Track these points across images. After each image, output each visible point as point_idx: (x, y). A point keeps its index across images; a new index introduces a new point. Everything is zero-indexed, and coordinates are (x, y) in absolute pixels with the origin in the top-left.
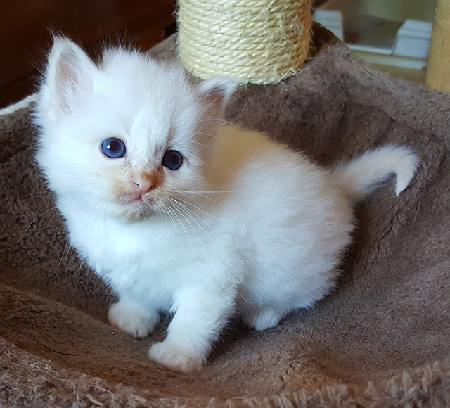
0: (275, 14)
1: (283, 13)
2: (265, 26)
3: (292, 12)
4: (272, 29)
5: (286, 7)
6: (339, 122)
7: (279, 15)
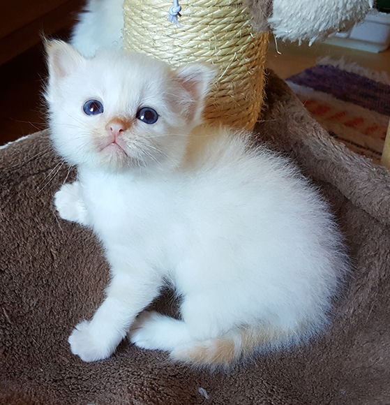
0: (226, 84)
1: (235, 83)
2: (215, 96)
3: (244, 80)
4: (222, 98)
5: (238, 76)
7: (230, 86)
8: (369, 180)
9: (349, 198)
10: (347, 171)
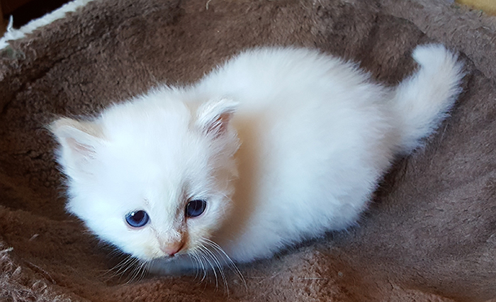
6: (370, 34)
8: (443, 13)
9: (425, 32)
10: (422, 7)
